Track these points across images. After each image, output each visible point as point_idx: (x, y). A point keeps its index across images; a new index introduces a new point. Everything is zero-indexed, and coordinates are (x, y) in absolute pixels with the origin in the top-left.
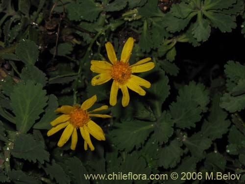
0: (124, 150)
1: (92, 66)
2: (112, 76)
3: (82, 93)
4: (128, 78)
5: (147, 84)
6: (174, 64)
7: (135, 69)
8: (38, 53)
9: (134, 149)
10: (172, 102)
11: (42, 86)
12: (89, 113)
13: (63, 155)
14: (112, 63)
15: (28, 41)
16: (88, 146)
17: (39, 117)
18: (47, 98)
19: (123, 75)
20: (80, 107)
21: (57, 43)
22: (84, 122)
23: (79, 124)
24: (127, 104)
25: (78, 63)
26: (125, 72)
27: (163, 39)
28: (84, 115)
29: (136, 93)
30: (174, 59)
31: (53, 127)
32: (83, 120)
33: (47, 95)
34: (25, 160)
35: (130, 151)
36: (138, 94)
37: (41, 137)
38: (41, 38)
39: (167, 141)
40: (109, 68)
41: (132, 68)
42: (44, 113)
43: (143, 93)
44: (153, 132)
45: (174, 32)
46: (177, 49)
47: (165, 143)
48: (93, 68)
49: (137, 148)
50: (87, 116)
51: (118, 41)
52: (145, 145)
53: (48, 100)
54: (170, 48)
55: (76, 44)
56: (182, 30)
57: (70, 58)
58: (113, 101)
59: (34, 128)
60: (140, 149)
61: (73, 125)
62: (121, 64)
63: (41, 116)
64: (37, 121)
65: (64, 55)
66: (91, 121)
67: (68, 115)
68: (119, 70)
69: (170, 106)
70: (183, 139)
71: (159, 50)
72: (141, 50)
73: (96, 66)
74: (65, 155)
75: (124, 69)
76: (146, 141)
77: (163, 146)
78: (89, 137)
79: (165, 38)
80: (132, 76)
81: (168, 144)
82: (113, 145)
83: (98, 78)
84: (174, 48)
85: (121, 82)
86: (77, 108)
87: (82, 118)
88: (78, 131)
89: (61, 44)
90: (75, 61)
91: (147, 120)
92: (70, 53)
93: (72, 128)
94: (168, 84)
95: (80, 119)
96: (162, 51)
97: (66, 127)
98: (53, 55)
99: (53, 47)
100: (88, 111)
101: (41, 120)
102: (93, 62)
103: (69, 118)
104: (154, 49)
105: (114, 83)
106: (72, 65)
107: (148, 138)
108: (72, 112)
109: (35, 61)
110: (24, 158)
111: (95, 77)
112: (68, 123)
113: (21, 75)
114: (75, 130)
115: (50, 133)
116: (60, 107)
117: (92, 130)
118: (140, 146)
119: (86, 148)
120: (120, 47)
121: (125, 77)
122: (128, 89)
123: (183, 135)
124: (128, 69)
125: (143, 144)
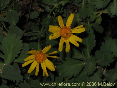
0: (66, 77)
1: (49, 29)
2: (60, 34)
3: (43, 41)
4: (69, 36)
5: (80, 40)
6: (101, 26)
7: (74, 31)
8: (18, 18)
9: (73, 77)
10: (96, 50)
11: (20, 38)
12: (47, 55)
13: (30, 78)
14: (61, 27)
15: (13, 11)
16: (45, 74)
17: (18, 56)
18: (23, 45)
19: (67, 34)
20: (41, 51)
21: (30, 12)
22: (43, 60)
23: (40, 61)
24: (69, 51)
25: (42, 23)
26: (68, 33)
27: (94, 11)
28: (44, 56)
29: (74, 45)
30: (100, 23)
31: (26, 62)
32: (43, 58)
33: (23, 43)
34: (9, 80)
35: (70, 78)
36: (75, 45)
37: (18, 67)
38: (20, 8)
39: (92, 74)
40: (59, 30)
41: (72, 31)
42: (21, 53)
43: (78, 45)
44: (84, 68)
45: (99, 9)
46: (102, 17)
47: (91, 74)
48: (50, 30)
49: (74, 77)
50: (45, 57)
51: (67, 11)
52: (79, 75)
53: (23, 46)
54: (98, 17)
55: (41, 12)
56: (104, 7)
57: (37, 20)
58: (60, 49)
59: (14, 61)
60: (76, 77)
61: (37, 61)
62: (66, 28)
63: (19, 55)
64: (16, 58)
65: (34, 19)
66: (47, 59)
67: (35, 56)
68: (65, 31)
69: (95, 52)
70: (103, 72)
71: (91, 18)
72: (80, 17)
73: (52, 28)
74: (31, 78)
75: (68, 31)
76: (80, 73)
77: (90, 76)
78: (46, 68)
79: (95, 10)
80: (72, 35)
81: (92, 75)
82: (60, 74)
83: (52, 36)
84: (101, 17)
85: (65, 38)
86: (39, 51)
87: (42, 58)
88: (40, 65)
89: (32, 13)
90: (40, 22)
91: (81, 60)
92: (37, 17)
93: (36, 63)
94: (95, 39)
95: (41, 58)
96: (93, 18)
97: (32, 62)
98: (27, 18)
99: (27, 14)
100: (46, 54)
101: (19, 57)
102: (50, 26)
103: (35, 57)
104: (88, 17)
105: (61, 39)
106: (38, 24)
107: (82, 71)
108: (37, 54)
109: (16, 23)
110: (8, 79)
111: (51, 35)
112: (34, 60)
113: (8, 31)
114: (38, 64)
115: (24, 65)
116: (30, 50)
117: (48, 65)
118: (76, 76)
119: (44, 75)
120: (68, 15)
121: (68, 35)
122: (70, 42)
123: (104, 70)
124: (70, 31)
125: (78, 74)
